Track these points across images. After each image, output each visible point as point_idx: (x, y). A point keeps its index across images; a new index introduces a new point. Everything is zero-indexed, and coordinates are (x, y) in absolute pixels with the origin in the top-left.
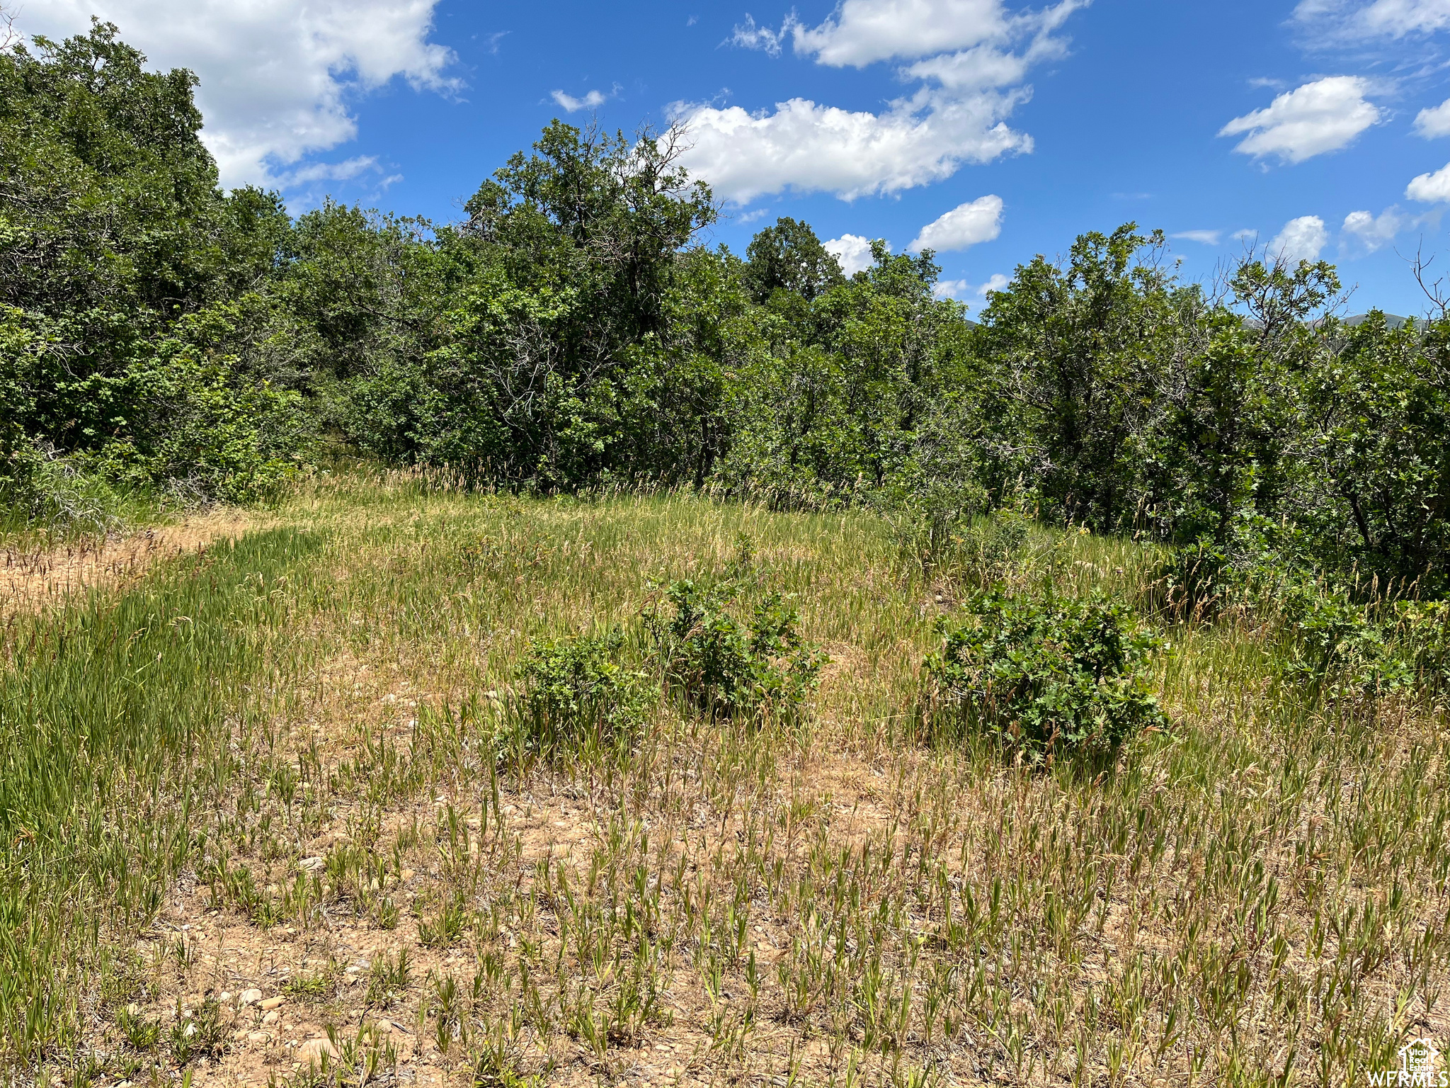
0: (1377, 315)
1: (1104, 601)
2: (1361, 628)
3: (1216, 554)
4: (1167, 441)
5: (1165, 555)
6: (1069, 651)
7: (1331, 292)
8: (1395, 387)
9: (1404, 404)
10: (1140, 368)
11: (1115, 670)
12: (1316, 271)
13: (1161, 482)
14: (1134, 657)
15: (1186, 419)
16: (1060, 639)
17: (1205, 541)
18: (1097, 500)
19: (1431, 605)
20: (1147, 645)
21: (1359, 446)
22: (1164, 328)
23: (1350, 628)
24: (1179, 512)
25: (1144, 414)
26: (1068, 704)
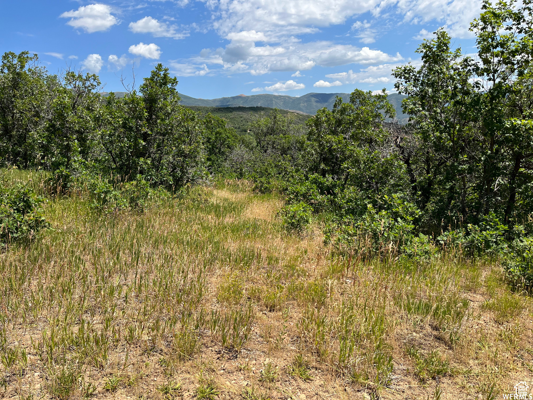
0: (112, 94)
1: (22, 188)
2: (112, 191)
3: (67, 172)
4: (46, 134)
5: (48, 175)
6: (11, 207)
7: (98, 85)
8: (119, 117)
9: (121, 122)
10: (33, 106)
11: (29, 211)
12: (93, 77)
13: (46, 149)
14: (36, 206)
15: (53, 126)
16: (7, 203)
17: (62, 168)
18: (21, 157)
19: (132, 182)
20: (40, 201)
21: (110, 136)
22: (42, 92)
23: (109, 191)
24: (53, 159)
25: (36, 124)
26: (13, 225)
